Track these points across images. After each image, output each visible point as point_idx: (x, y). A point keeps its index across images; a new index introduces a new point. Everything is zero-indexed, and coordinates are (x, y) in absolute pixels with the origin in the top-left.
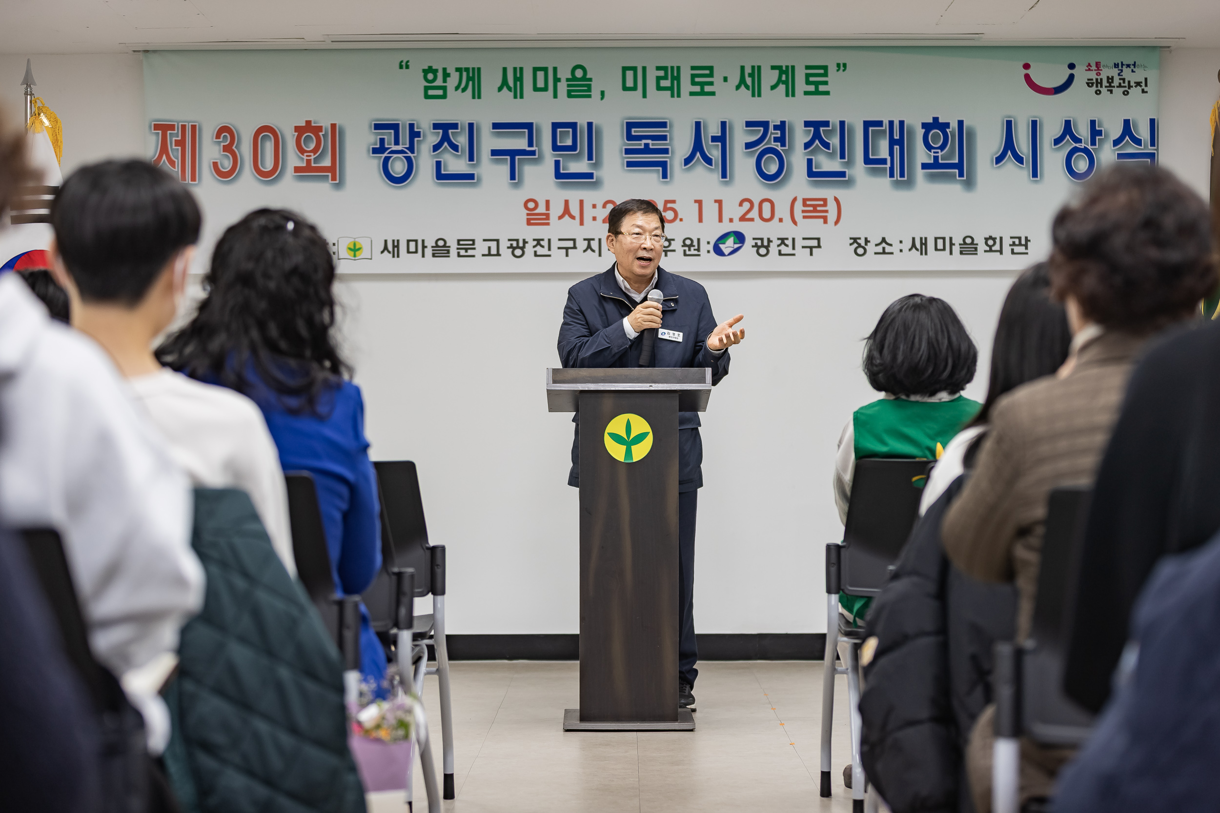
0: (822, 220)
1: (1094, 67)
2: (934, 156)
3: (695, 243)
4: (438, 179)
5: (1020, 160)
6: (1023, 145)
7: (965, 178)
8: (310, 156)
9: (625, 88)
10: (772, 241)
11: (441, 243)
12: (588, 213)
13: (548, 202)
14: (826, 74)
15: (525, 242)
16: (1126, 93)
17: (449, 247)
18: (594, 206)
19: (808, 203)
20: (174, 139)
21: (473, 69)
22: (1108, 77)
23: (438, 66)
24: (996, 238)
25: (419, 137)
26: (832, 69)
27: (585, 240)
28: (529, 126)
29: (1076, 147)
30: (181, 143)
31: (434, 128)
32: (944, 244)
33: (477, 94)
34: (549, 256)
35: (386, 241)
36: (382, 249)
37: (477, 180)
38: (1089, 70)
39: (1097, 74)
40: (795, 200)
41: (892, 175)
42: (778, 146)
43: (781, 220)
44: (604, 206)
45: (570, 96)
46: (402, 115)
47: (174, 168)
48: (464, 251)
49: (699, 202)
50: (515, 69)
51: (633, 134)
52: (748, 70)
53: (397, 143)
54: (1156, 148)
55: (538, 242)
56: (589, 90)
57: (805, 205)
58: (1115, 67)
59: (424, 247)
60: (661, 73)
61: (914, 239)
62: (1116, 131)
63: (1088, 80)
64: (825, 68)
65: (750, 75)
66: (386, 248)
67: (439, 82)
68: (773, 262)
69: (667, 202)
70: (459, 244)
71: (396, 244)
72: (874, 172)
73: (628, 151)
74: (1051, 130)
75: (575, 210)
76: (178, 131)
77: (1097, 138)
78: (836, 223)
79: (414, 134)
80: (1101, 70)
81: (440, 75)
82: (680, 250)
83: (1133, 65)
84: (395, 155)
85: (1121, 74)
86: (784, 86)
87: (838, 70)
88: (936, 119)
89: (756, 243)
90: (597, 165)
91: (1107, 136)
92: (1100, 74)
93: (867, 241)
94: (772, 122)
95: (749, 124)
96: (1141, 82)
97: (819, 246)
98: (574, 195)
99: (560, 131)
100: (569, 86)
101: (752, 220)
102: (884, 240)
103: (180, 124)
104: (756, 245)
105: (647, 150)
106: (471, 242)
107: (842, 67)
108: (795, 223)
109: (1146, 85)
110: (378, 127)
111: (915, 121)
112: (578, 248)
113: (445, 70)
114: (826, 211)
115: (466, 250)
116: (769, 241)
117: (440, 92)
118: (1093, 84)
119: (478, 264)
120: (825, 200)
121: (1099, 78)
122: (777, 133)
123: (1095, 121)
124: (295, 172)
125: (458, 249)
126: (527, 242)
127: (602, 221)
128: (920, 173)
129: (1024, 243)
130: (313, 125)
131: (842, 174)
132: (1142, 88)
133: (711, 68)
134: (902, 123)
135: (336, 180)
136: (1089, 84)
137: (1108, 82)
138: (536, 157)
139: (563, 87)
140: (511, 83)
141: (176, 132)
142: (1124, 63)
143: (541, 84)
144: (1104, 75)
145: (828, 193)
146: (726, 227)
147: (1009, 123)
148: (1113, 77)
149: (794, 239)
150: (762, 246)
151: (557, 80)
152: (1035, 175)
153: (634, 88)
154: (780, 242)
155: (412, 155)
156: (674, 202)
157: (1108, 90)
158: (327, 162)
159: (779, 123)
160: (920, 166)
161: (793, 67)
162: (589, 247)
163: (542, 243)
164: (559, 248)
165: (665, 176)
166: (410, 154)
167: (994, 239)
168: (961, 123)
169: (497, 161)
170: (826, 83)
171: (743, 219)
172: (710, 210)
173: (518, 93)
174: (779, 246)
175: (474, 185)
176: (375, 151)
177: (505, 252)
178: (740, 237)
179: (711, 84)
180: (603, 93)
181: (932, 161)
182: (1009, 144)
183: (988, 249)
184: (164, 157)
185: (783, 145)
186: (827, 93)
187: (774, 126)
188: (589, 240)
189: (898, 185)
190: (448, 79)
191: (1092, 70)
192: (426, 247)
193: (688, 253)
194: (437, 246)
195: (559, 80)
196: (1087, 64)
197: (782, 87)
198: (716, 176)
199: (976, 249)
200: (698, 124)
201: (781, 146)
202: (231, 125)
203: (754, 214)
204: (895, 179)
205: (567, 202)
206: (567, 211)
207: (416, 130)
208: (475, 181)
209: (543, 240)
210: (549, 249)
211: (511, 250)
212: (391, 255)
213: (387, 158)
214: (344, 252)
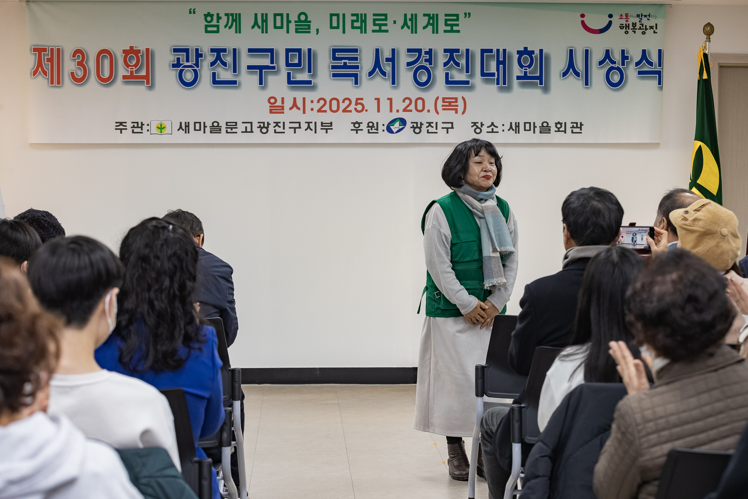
0: (454, 111)
1: (624, 17)
2: (524, 71)
3: (375, 125)
4: (214, 83)
5: (577, 74)
6: (580, 65)
7: (543, 86)
8: (133, 69)
9: (332, 27)
10: (423, 124)
11: (216, 124)
12: (308, 105)
13: (283, 99)
14: (457, 20)
15: (268, 124)
16: (644, 33)
17: (221, 127)
18: (312, 102)
19: (446, 100)
20: (46, 57)
21: (236, 14)
22: (633, 23)
23: (214, 12)
24: (562, 123)
25: (202, 57)
26: (461, 16)
27: (306, 123)
28: (271, 51)
29: (612, 66)
30: (51, 60)
31: (211, 52)
32: (530, 127)
33: (238, 30)
34: (284, 133)
35: (181, 123)
36: (178, 128)
37: (238, 84)
38: (621, 18)
39: (626, 21)
40: (438, 98)
41: (498, 83)
42: (427, 65)
43: (429, 111)
44: (318, 102)
45: (297, 32)
46: (191, 43)
47: (47, 76)
48: (230, 129)
49: (378, 100)
50: (262, 14)
51: (337, 56)
52: (409, 17)
53: (188, 61)
54: (662, 68)
55: (277, 124)
56: (309, 28)
57: (444, 102)
58: (637, 17)
59: (205, 127)
60: (355, 18)
61: (511, 123)
62: (637, 57)
63: (621, 24)
64: (457, 15)
65: (410, 20)
66: (181, 127)
67: (214, 22)
68: (424, 137)
69: (357, 99)
70: (227, 125)
71: (187, 125)
72: (487, 81)
73: (333, 67)
74: (597, 56)
75: (300, 104)
76: (48, 52)
77: (626, 61)
78: (463, 113)
79: (199, 55)
80: (629, 19)
81: (215, 18)
82: (366, 129)
83: (648, 15)
84: (187, 69)
85: (641, 21)
86: (431, 26)
87: (465, 17)
88: (526, 48)
89: (413, 126)
90: (314, 76)
91: (632, 60)
92: (628, 21)
93: (482, 125)
94: (424, 50)
95: (409, 50)
96: (653, 27)
97: (452, 128)
98: (299, 95)
99: (290, 54)
100: (296, 25)
101: (411, 111)
102: (492, 124)
103: (50, 48)
104: (413, 127)
105: (345, 66)
106: (234, 124)
107: (468, 15)
108: (437, 113)
109: (656, 28)
110: (175, 50)
111: (513, 50)
112: (302, 128)
113: (218, 14)
114: (457, 106)
115: (232, 129)
116: (421, 124)
117: (215, 29)
118: (623, 27)
119: (239, 137)
120: (456, 99)
121: (627, 23)
122: (427, 57)
123: (624, 50)
124: (123, 79)
125: (226, 128)
126: (270, 124)
127: (317, 112)
128: (515, 82)
129: (580, 126)
130: (134, 49)
131: (467, 82)
132: (654, 30)
133: (386, 15)
134: (504, 51)
135: (149, 84)
136: (621, 27)
137: (633, 26)
138: (276, 70)
139: (292, 26)
140: (260, 23)
141: (47, 53)
142: (643, 15)
143: (279, 24)
144: (630, 22)
145: (458, 94)
146: (395, 115)
147: (571, 51)
148: (636, 23)
149: (437, 123)
150: (417, 127)
151: (289, 22)
152: (587, 84)
153: (338, 27)
154: (428, 124)
155: (197, 69)
156: (362, 99)
157: (633, 31)
158: (143, 73)
159: (428, 50)
160: (515, 78)
161: (437, 15)
162: (309, 127)
164: (290, 128)
165: (356, 83)
166: (196, 68)
167: (561, 124)
168: (541, 51)
169: (251, 73)
170: (457, 25)
171: (405, 110)
172: (385, 105)
173: (265, 30)
174: (427, 127)
175: (236, 88)
176: (174, 66)
177: (256, 130)
178: (403, 122)
179: (386, 25)
180: (318, 30)
181: (523, 75)
182: (571, 65)
183: (557, 130)
184: (40, 69)
185: (430, 64)
186: (458, 31)
187: (425, 51)
188: (309, 123)
189: (501, 89)
190: (220, 20)
191: (623, 19)
192: (206, 127)
193: (370, 131)
194: (213, 126)
195: (290, 22)
196: (620, 15)
197: (430, 28)
198: (388, 83)
199: (550, 130)
200: (377, 51)
201: (429, 65)
202: (82, 48)
203: (412, 107)
204: (500, 85)
205: (295, 99)
206: (295, 105)
207: (200, 53)
208: (237, 85)
209: (280, 123)
210: (284, 129)
211: (260, 129)
212: (184, 132)
213: (182, 71)
214: (154, 130)
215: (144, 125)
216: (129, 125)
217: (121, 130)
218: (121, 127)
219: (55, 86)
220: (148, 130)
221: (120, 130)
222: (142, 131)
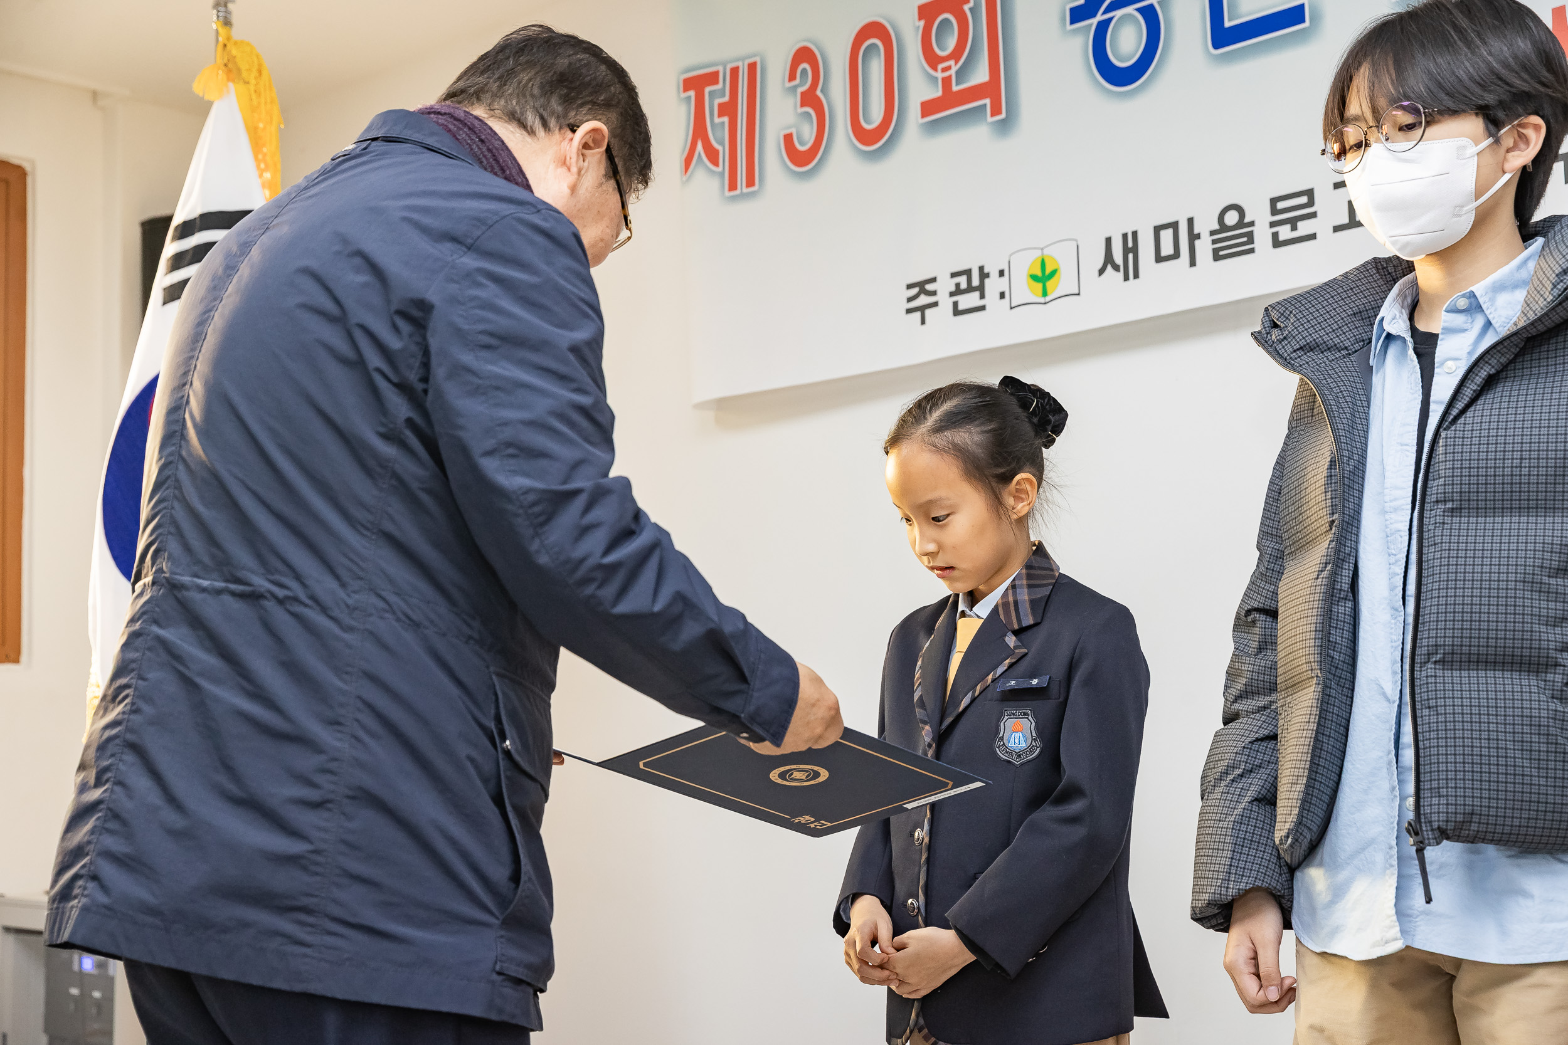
4: (1216, 45)
8: (949, 68)
17: (1252, 224)
20: (717, 102)
30: (728, 109)
35: (1108, 241)
36: (1100, 264)
37: (1312, 20)
47: (719, 167)
48: (1288, 227)
59: (1193, 237)
66: (1109, 259)
70: (1274, 211)
71: (1130, 244)
76: (723, 84)
84: (1118, 14)
103: (728, 66)
106: (1304, 200)
115: (1293, 223)
124: (923, 116)
125: (1273, 224)
135: (1000, 113)
141: (720, 86)
158: (981, 74)
175: (1304, 35)
176: (1077, 15)
184: (700, 147)
192: (1198, 236)
194: (1223, 227)
202: (811, 42)
208: (1306, 24)
212: (1121, 274)
213: (1103, 27)
214: (1022, 290)
215: (988, 275)
216: (945, 286)
217: (922, 309)
218: (923, 300)
219: (743, 196)
220: (1002, 295)
221: (918, 314)
222: (981, 303)
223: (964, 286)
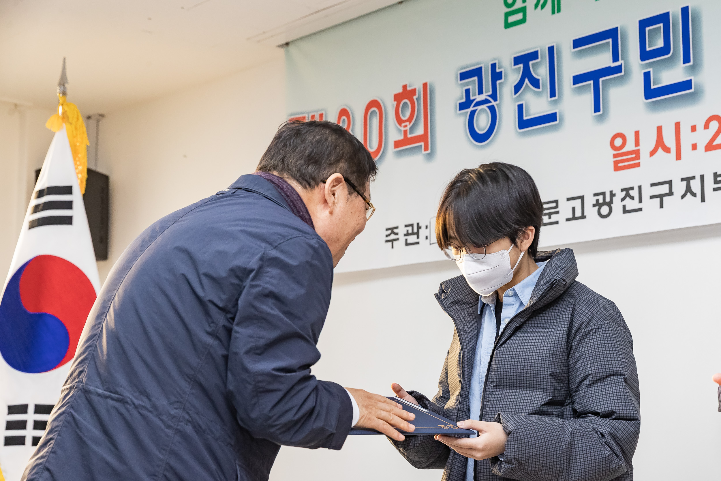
4: (520, 127)
8: (406, 126)
12: (687, 139)
13: (637, 134)
15: (612, 195)
18: (694, 128)
25: (500, 78)
27: (683, 179)
28: (613, 33)
31: (515, 64)
33: (556, 7)
34: (640, 210)
37: (559, 120)
44: (707, 126)
46: (485, 55)
48: (547, 217)
55: (627, 191)
67: (519, 4)
75: (669, 138)
84: (479, 108)
90: (696, 67)
98: (669, 118)
99: (649, 30)
106: (554, 205)
110: (463, 76)
112: (674, 194)
115: (550, 215)
117: (519, 16)
124: (395, 148)
126: (614, 195)
127: (704, 149)
130: (409, 89)
135: (428, 150)
138: (623, 73)
155: (495, 104)
158: (420, 130)
162: (689, 190)
163: (631, 192)
164: (652, 197)
166: (493, 103)
169: (580, 91)
175: (556, 127)
176: (462, 107)
177: (591, 212)
188: (688, 180)
205: (659, 130)
206: (660, 143)
207: (498, 70)
208: (557, 122)
209: (632, 188)
210: (640, 201)
211: (597, 208)
213: (473, 113)
214: (434, 236)
215: (421, 228)
216: (402, 231)
217: (392, 241)
218: (393, 237)
220: (426, 238)
221: (390, 243)
222: (417, 240)
223: (410, 232)
